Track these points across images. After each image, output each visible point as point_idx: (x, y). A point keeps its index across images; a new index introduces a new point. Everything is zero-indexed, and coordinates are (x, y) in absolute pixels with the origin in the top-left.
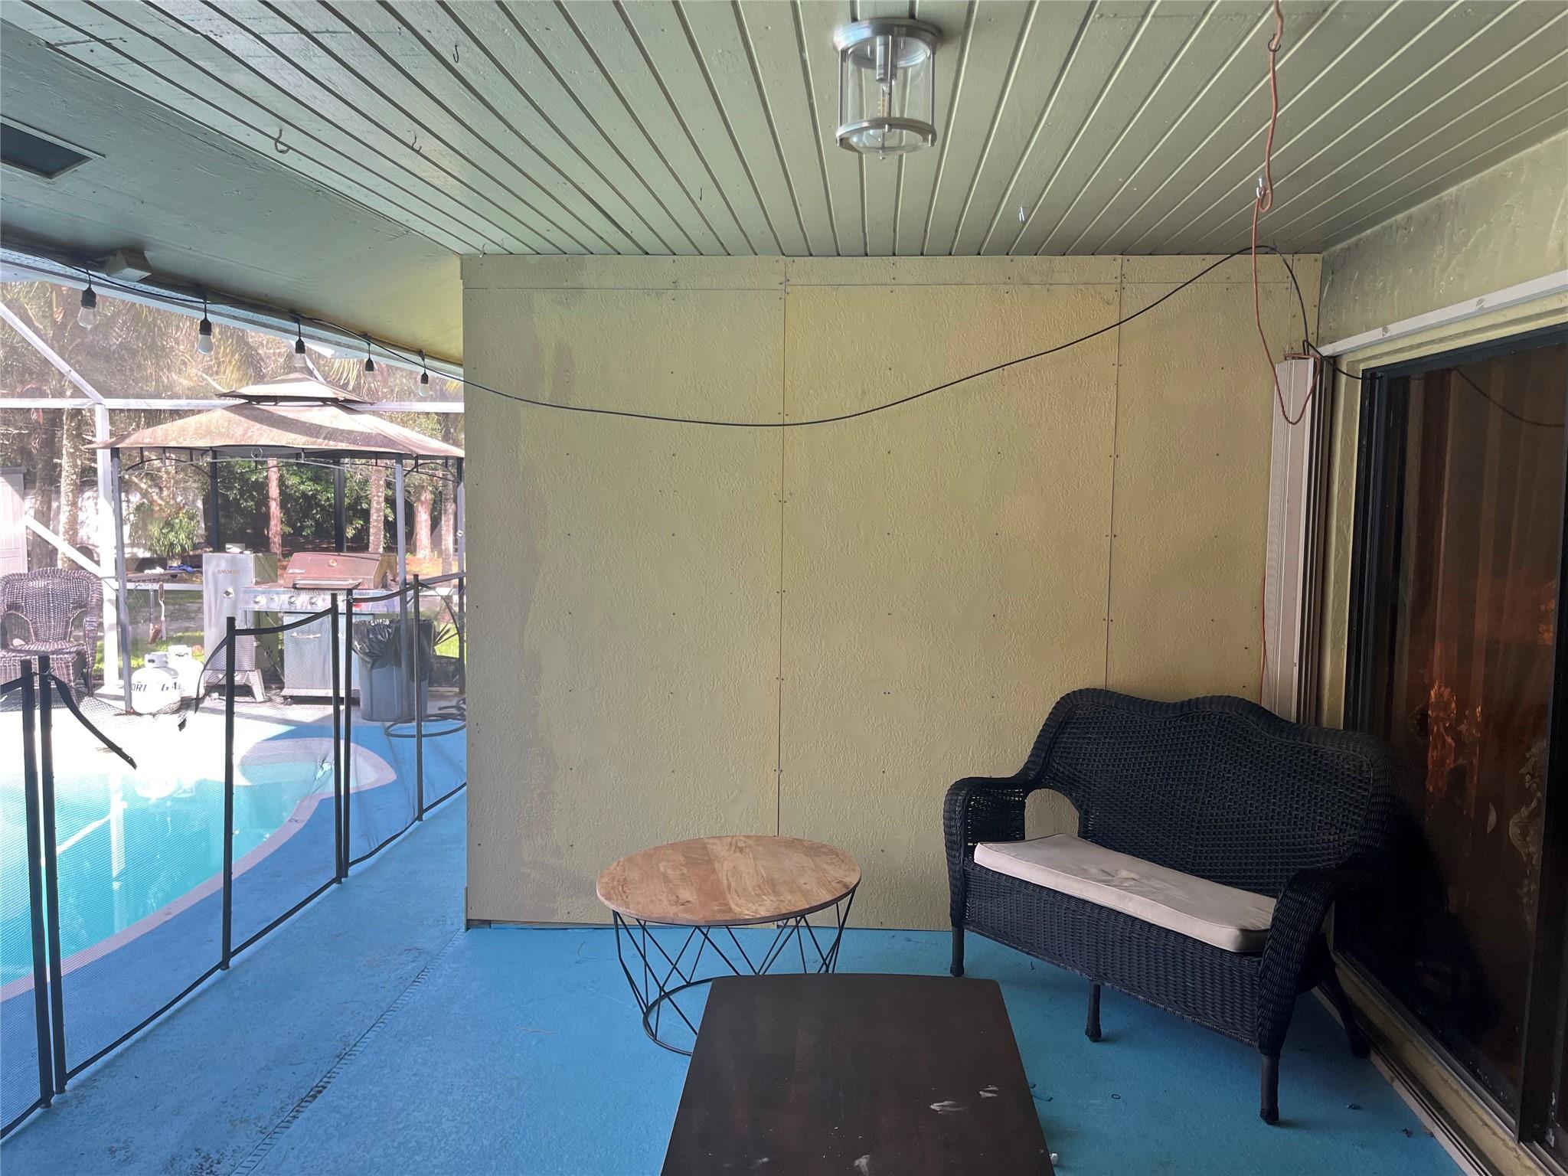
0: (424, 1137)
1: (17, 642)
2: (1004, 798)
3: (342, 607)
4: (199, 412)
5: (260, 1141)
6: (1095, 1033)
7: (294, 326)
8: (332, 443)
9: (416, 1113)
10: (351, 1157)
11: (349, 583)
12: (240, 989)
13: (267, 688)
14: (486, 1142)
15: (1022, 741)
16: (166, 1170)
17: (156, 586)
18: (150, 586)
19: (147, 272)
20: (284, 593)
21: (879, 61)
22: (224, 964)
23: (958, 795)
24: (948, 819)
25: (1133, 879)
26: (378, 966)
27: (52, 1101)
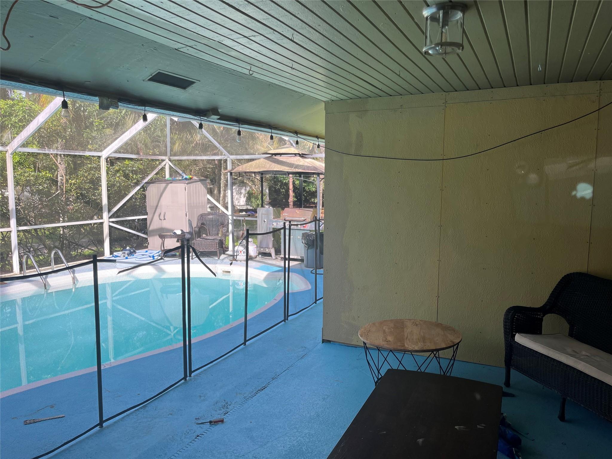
0: (293, 409)
1: (204, 235)
2: (534, 316)
3: (287, 227)
4: (256, 159)
5: (243, 401)
6: (562, 418)
7: (270, 130)
8: (297, 169)
9: (292, 400)
10: (269, 410)
11: (290, 219)
12: (248, 352)
13: (276, 254)
14: (312, 414)
15: (546, 293)
16: (214, 405)
17: (243, 218)
18: (241, 218)
19: (219, 116)
20: (281, 222)
21: (441, 20)
22: (244, 343)
23: (510, 312)
24: (505, 322)
25: (587, 356)
26: (291, 351)
27: (187, 379)
